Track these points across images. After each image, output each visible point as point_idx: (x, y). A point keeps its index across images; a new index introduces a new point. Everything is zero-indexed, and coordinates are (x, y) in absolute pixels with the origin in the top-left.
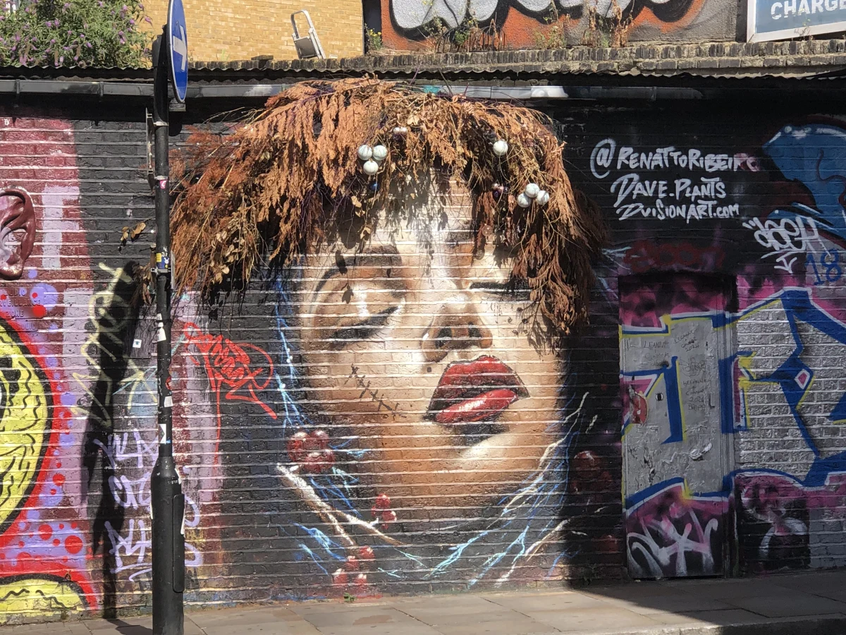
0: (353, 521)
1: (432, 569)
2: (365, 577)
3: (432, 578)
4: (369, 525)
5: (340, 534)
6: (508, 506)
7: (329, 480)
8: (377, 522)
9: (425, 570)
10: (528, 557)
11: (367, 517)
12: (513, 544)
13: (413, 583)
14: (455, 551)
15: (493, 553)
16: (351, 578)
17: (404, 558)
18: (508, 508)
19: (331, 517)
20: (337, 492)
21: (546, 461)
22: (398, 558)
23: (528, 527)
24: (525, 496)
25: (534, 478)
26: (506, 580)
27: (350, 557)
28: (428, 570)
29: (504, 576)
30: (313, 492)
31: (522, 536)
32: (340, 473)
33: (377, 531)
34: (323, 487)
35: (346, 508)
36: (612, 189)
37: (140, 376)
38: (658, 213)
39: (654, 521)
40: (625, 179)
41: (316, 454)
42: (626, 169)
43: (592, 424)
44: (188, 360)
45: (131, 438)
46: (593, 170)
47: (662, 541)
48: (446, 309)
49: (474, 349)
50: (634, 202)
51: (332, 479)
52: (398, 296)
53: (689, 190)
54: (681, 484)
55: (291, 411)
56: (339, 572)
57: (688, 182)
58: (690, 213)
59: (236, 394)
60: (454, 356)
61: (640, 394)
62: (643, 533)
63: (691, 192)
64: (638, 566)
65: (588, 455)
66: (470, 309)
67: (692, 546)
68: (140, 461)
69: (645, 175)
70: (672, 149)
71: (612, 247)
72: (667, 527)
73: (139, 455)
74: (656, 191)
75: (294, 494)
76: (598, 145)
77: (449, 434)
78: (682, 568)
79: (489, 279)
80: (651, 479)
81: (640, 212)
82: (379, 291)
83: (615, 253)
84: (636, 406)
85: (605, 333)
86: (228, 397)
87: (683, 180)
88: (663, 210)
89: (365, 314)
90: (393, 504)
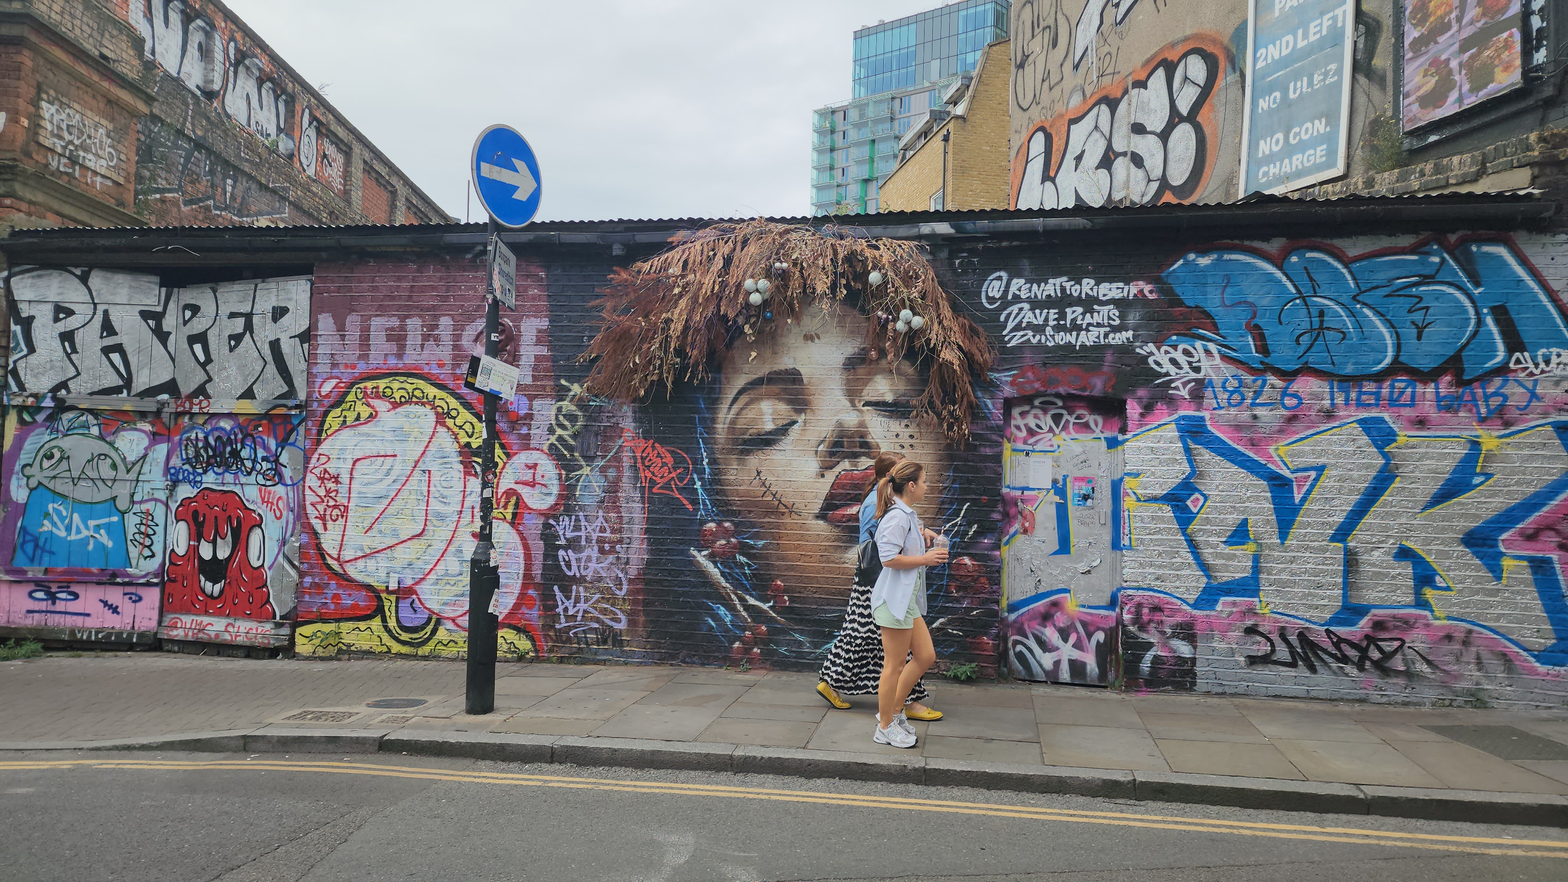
0: (752, 601)
1: (817, 650)
2: (759, 652)
3: (816, 658)
4: (765, 607)
5: (740, 612)
7: (732, 565)
8: (771, 604)
9: (810, 651)
11: (765, 600)
13: (800, 661)
14: (838, 636)
16: (747, 651)
17: (793, 639)
19: (733, 596)
20: (739, 576)
22: (787, 638)
27: (747, 633)
28: (813, 651)
30: (719, 574)
32: (743, 559)
33: (771, 612)
34: (727, 571)
35: (746, 591)
36: (1002, 318)
37: (586, 470)
38: (1047, 339)
39: (1038, 627)
40: (1015, 309)
41: (723, 542)
42: (1017, 299)
43: (971, 533)
44: (625, 459)
45: (578, 520)
46: (984, 301)
47: (1045, 646)
48: (840, 424)
49: (863, 459)
50: (1024, 329)
51: (736, 563)
52: (799, 411)
53: (1080, 317)
54: (1067, 595)
55: (705, 504)
56: (737, 645)
57: (1080, 310)
58: (1080, 339)
59: (661, 488)
60: (846, 464)
61: (1029, 508)
62: (1027, 638)
63: (1083, 319)
64: (1021, 668)
65: (967, 560)
66: (862, 424)
67: (1076, 655)
68: (583, 539)
69: (1036, 304)
70: (1065, 279)
71: (998, 371)
72: (1051, 634)
73: (583, 534)
74: (1046, 319)
75: (702, 573)
76: (991, 278)
77: (836, 532)
78: (1065, 675)
79: (880, 399)
80: (1036, 588)
81: (1029, 340)
82: (782, 407)
83: (1005, 377)
84: (1025, 518)
85: (987, 450)
86: (655, 490)
87: (1074, 308)
88: (1053, 336)
89: (770, 426)
90: (786, 590)
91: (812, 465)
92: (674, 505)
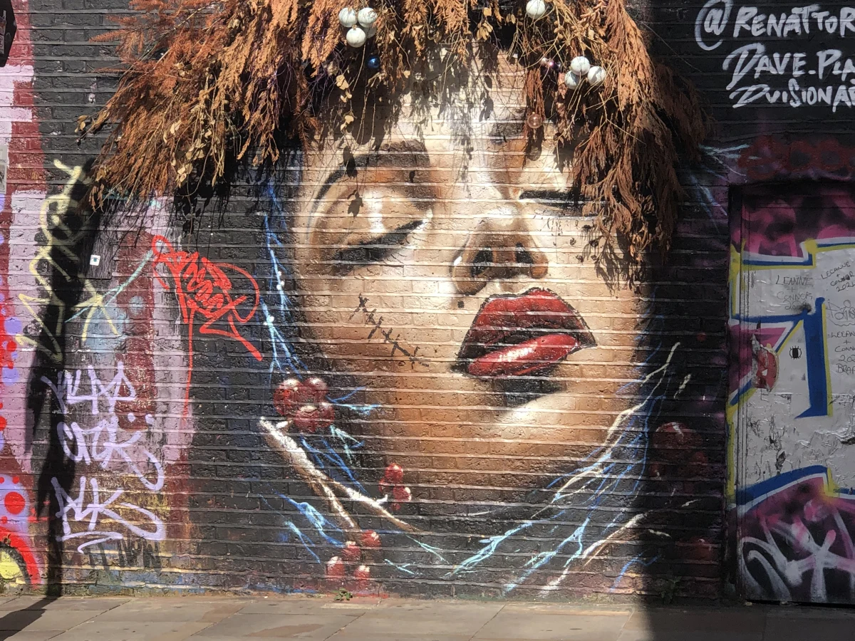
0: (355, 496)
1: (456, 567)
2: (367, 570)
3: (454, 578)
4: (376, 504)
5: (338, 512)
6: (561, 490)
7: (325, 442)
8: (385, 499)
9: (446, 567)
10: (586, 560)
11: (375, 494)
12: (566, 541)
13: (430, 582)
14: (487, 544)
15: (538, 550)
16: (351, 570)
17: (419, 549)
18: (562, 493)
19: (327, 489)
20: (336, 458)
21: (616, 432)
22: (411, 549)
23: (588, 520)
24: (585, 479)
25: (598, 455)
26: (555, 587)
27: (349, 543)
28: (451, 567)
29: (551, 583)
30: (305, 456)
31: (580, 532)
32: (341, 434)
33: (385, 511)
34: (318, 451)
35: (347, 480)
36: (725, 65)
37: (97, 300)
38: (790, 97)
39: (780, 523)
40: (744, 52)
41: (310, 408)
42: (746, 37)
43: (682, 387)
44: (156, 282)
45: (85, 377)
46: (698, 39)
47: (792, 552)
48: (486, 225)
49: (522, 279)
50: (757, 82)
51: (329, 441)
52: (423, 207)
53: (838, 65)
54: (823, 475)
55: (280, 351)
56: (334, 561)
57: (837, 54)
58: (838, 97)
59: (212, 327)
60: (496, 287)
61: (769, 348)
62: (765, 539)
63: (842, 68)
64: (755, 584)
65: (676, 428)
66: (519, 225)
67: (835, 561)
68: (95, 404)
69: (774, 44)
70: (815, 7)
71: (720, 145)
72: (799, 533)
73: (94, 398)
74: (789, 68)
75: (279, 456)
76: (707, 5)
77: (484, 390)
78: (819, 590)
79: (546, 187)
80: (778, 465)
81: (764, 96)
82: (397, 199)
83: (728, 153)
84: (761, 364)
85: (706, 263)
86: (202, 330)
87: (829, 52)
88: (799, 93)
89: (378, 230)
90: (407, 479)
91: (444, 289)
92: (231, 353)
